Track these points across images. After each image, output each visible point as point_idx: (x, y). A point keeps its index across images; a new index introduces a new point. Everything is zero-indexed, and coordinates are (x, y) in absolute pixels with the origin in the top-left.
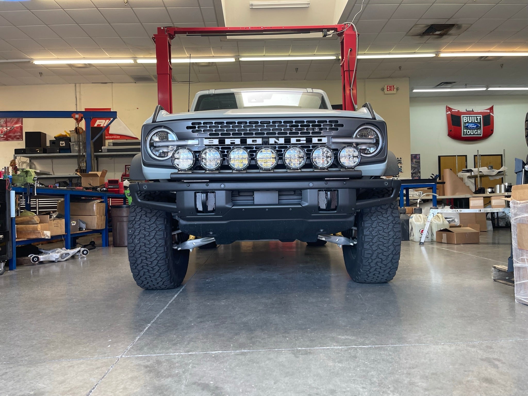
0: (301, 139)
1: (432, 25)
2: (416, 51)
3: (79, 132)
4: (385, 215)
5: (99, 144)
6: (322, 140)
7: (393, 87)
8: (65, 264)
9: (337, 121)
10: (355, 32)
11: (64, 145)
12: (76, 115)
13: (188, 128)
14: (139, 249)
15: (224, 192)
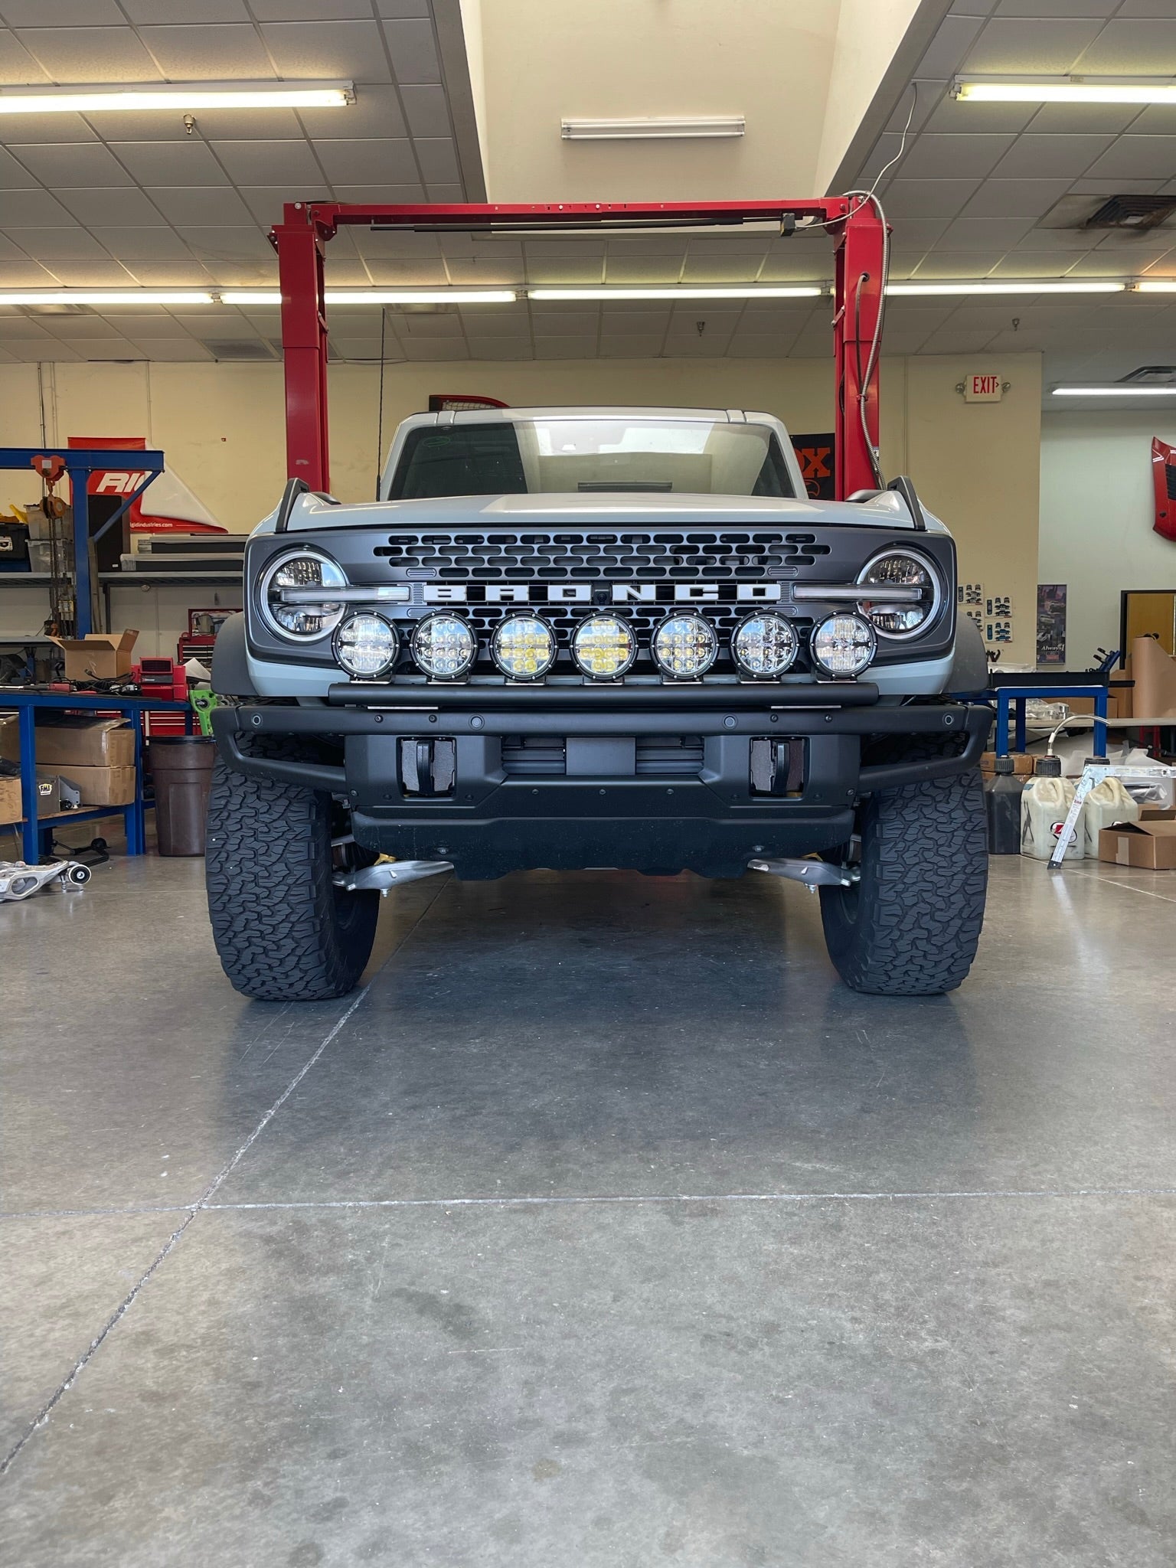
0: (706, 587)
1: (1117, 197)
2: (1067, 273)
3: (52, 510)
4: (942, 807)
5: (112, 547)
6: (767, 592)
7: (991, 380)
8: (25, 907)
9: (811, 538)
10: (881, 223)
11: (10, 547)
12: (43, 461)
13: (379, 551)
14: (240, 890)
15: (481, 739)
